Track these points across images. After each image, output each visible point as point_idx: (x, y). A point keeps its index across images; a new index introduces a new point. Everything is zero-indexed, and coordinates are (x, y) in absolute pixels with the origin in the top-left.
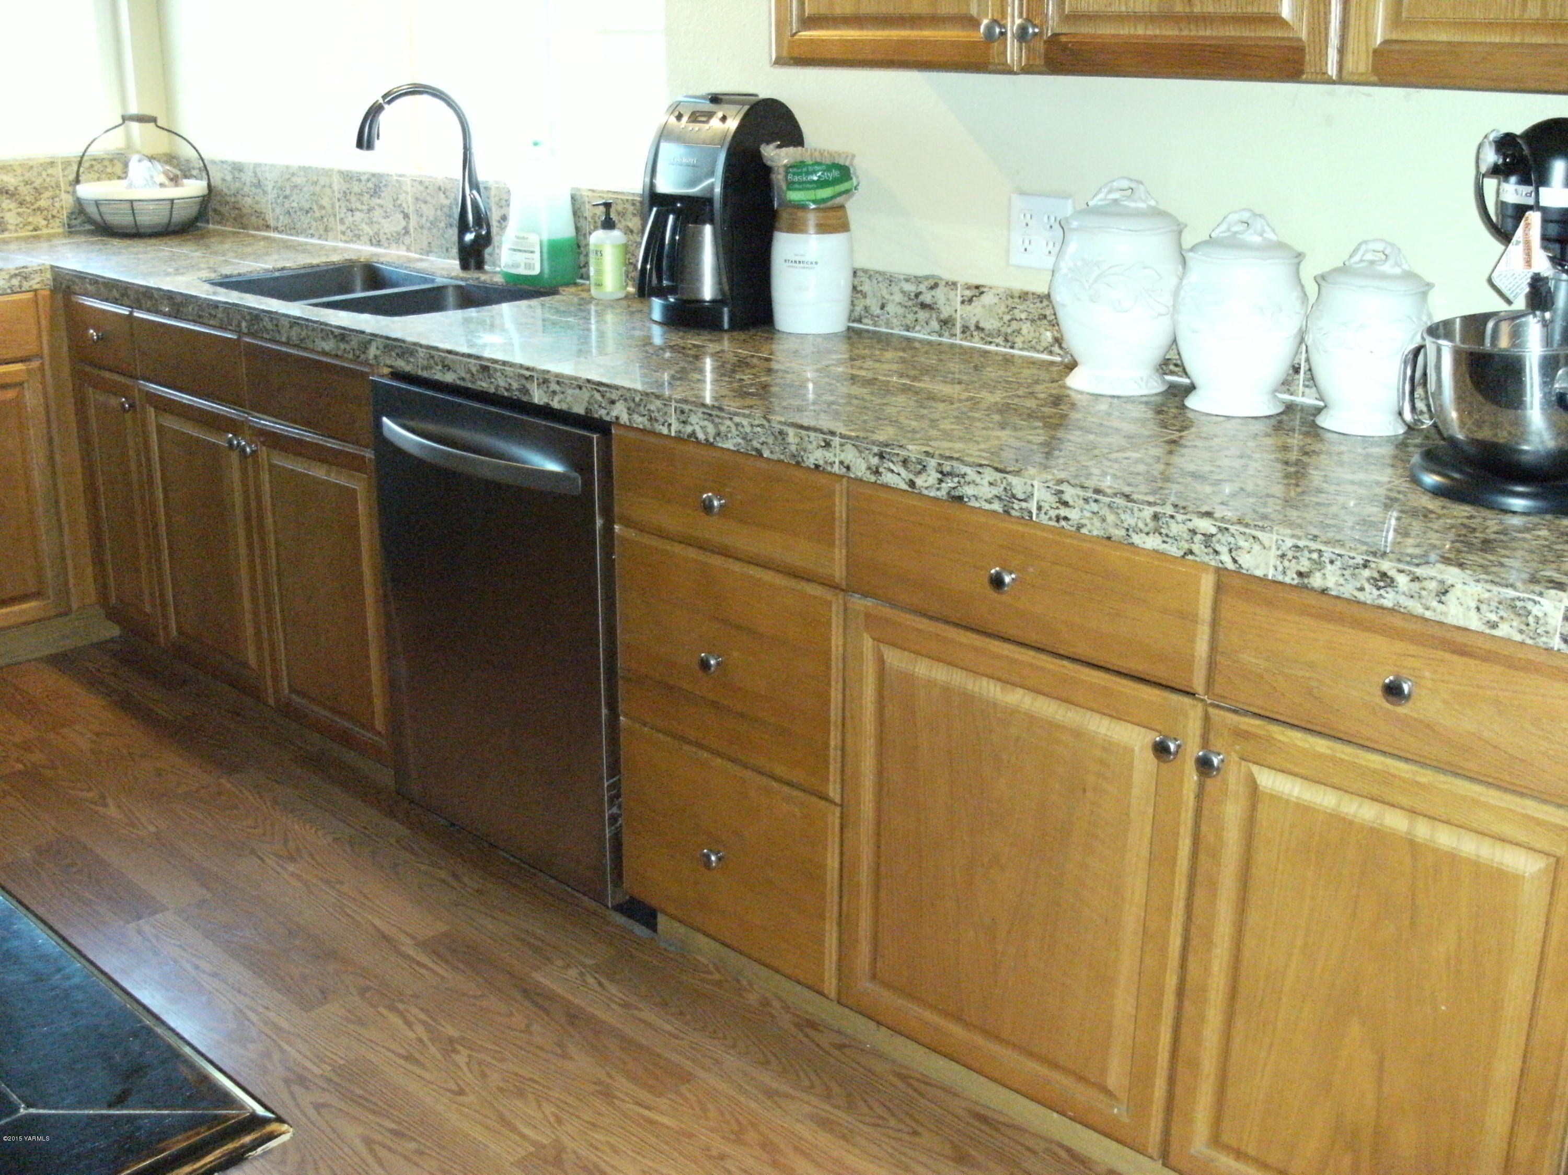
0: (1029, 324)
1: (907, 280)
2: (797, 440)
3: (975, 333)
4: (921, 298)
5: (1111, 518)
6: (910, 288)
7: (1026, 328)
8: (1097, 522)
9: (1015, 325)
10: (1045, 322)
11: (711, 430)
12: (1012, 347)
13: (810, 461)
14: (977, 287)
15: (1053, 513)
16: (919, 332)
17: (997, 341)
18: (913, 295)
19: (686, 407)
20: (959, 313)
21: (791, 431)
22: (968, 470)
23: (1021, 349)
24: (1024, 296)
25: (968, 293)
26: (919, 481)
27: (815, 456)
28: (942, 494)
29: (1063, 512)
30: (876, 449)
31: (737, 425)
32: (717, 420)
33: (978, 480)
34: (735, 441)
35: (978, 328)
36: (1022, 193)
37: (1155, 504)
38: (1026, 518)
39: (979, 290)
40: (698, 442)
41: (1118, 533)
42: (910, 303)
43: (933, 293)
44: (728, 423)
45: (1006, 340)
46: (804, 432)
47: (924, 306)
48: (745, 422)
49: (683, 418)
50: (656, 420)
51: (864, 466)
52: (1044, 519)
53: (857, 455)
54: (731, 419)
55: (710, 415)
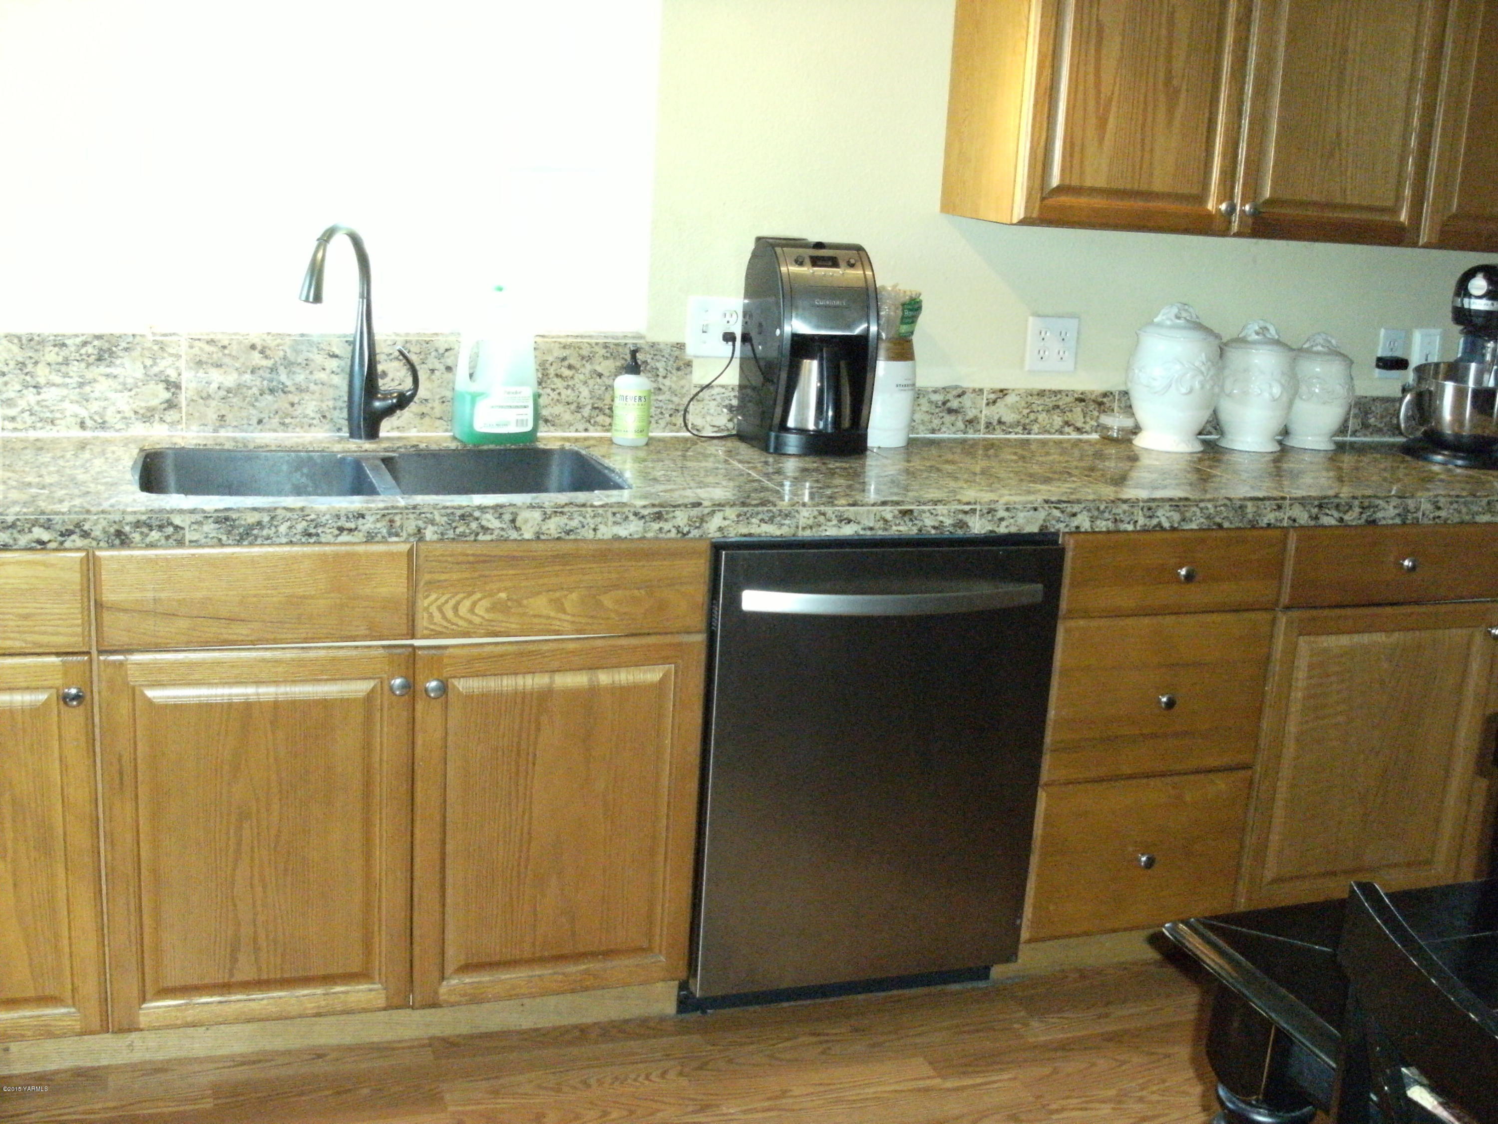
0: (1044, 414)
1: (935, 392)
2: (1255, 509)
3: (997, 427)
4: (949, 405)
5: (1464, 510)
6: (938, 398)
7: (1042, 417)
8: (1456, 515)
9: (1032, 416)
10: (1058, 411)
11: (1176, 517)
12: (1029, 433)
13: (1264, 522)
14: (1001, 391)
15: (1431, 516)
16: (945, 432)
17: (1016, 430)
18: (940, 403)
19: (1153, 505)
20: (984, 412)
21: (1249, 504)
22: (1380, 502)
23: (1039, 433)
24: (1041, 393)
25: (993, 396)
26: (1346, 517)
27: (1270, 517)
28: (1362, 521)
29: (1437, 513)
30: (1316, 503)
31: (1201, 509)
32: (1183, 509)
33: (1386, 507)
34: (1198, 522)
35: (1000, 422)
36: (1037, 315)
37: (1488, 496)
38: (1416, 523)
39: (1003, 392)
40: (1163, 529)
41: (1467, 518)
42: (937, 410)
43: (960, 400)
44: (1194, 509)
45: (1025, 429)
46: (1260, 503)
47: (950, 411)
48: (1210, 505)
49: (1150, 513)
50: (1122, 521)
51: (1306, 516)
52: (1426, 521)
53: (1302, 509)
54: (1197, 506)
55: (1177, 506)
